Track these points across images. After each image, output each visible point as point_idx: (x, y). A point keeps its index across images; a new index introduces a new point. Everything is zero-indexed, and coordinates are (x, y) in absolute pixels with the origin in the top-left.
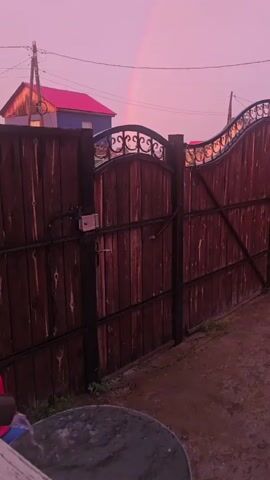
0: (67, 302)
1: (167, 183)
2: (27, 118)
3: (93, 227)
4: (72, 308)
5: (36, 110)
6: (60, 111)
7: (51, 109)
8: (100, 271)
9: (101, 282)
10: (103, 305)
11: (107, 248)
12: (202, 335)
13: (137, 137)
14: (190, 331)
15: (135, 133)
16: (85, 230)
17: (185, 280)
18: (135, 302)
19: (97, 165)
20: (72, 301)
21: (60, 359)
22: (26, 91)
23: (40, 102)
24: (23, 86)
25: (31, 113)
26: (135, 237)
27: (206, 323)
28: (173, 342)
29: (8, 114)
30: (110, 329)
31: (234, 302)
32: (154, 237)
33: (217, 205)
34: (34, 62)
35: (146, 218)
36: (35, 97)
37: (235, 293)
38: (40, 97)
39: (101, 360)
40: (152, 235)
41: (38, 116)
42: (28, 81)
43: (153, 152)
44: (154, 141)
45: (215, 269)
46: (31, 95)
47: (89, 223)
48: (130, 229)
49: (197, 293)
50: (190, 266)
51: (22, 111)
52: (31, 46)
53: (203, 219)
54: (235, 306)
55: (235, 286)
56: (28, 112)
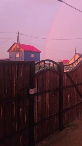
0: (24, 118)
1: (58, 77)
2: (15, 52)
3: (34, 93)
4: (26, 120)
5: (18, 50)
6: (25, 51)
7: (23, 50)
8: (36, 107)
9: (36, 111)
10: (36, 119)
11: (38, 99)
12: (69, 128)
13: (49, 63)
14: (65, 127)
15: (48, 62)
16: (31, 94)
17: (64, 109)
18: (47, 117)
19: (36, 72)
20: (26, 118)
21: (21, 138)
22: (15, 45)
23: (19, 48)
24: (15, 43)
25: (17, 51)
26: (47, 95)
27: (70, 124)
28: (59, 131)
29: (10, 51)
30: (38, 127)
31: (79, 116)
32: (53, 95)
33: (74, 84)
34: (18, 37)
35: (51, 89)
36: (18, 47)
37: (80, 113)
38: (19, 46)
39: (35, 138)
40: (53, 94)
41: (19, 52)
42: (16, 42)
43: (54, 67)
44: (54, 64)
45: (73, 105)
46: (17, 46)
47: (33, 91)
48: (46, 93)
49: (67, 113)
50: (65, 104)
51: (14, 51)
52: (18, 32)
53: (70, 88)
54: (80, 117)
55: (80, 110)
56: (16, 51)
